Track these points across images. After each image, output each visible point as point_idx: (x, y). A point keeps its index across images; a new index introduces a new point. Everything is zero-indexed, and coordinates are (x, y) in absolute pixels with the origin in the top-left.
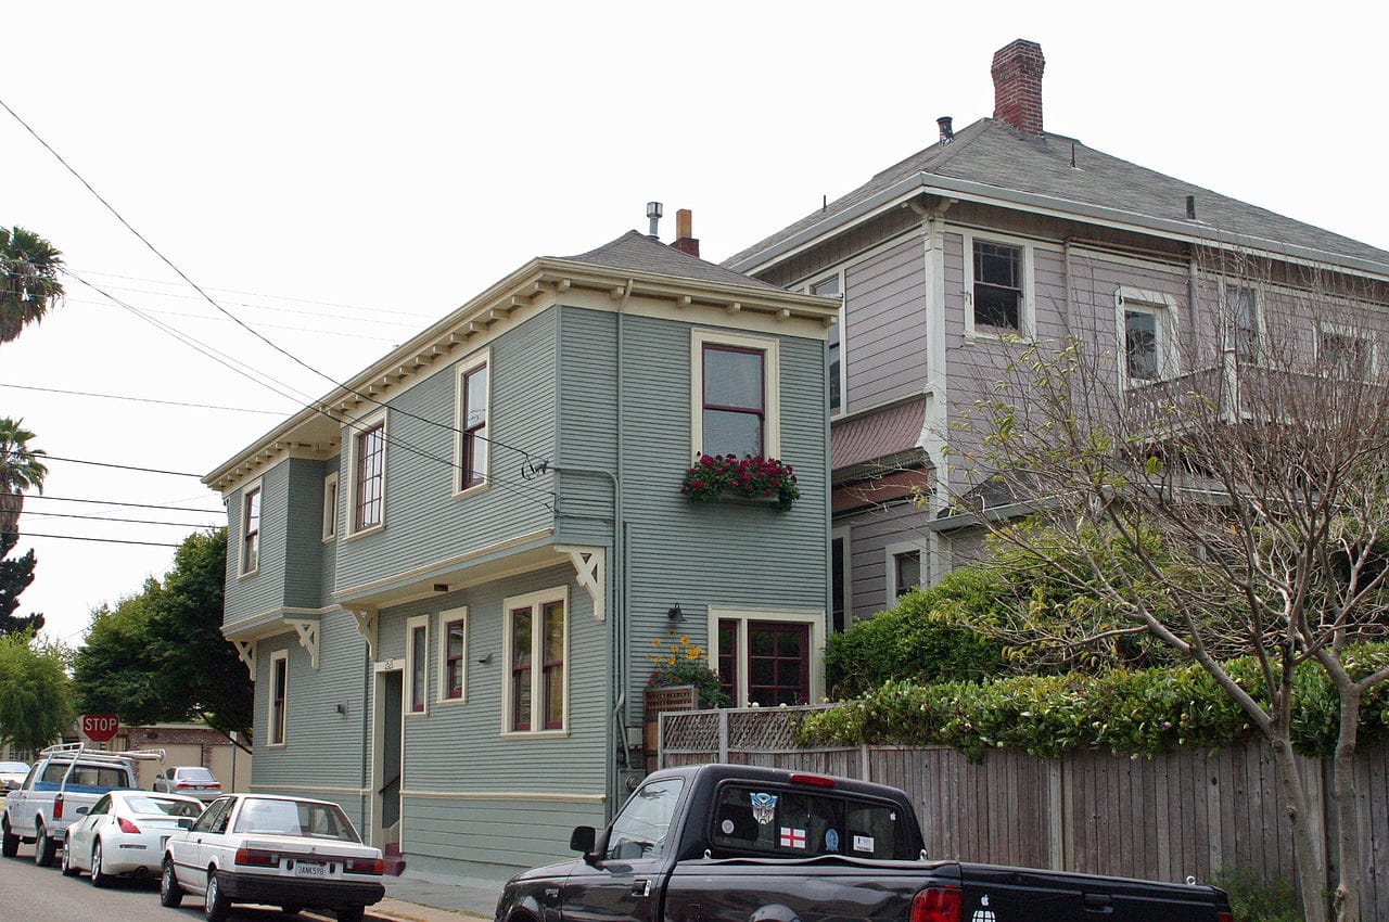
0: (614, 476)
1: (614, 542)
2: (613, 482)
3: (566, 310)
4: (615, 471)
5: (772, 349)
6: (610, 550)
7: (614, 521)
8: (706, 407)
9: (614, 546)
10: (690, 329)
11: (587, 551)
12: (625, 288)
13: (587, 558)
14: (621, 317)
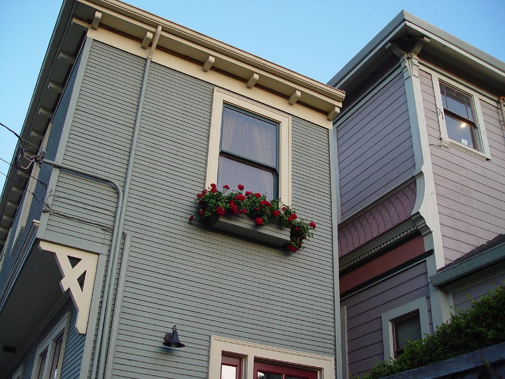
0: (120, 189)
1: (110, 251)
2: (118, 193)
3: (96, 44)
4: (122, 184)
5: (286, 125)
6: (103, 258)
7: (113, 230)
8: (222, 154)
9: (109, 256)
10: (213, 90)
11: (76, 254)
12: (154, 34)
13: (74, 261)
14: (149, 62)
